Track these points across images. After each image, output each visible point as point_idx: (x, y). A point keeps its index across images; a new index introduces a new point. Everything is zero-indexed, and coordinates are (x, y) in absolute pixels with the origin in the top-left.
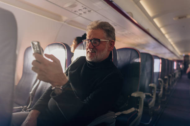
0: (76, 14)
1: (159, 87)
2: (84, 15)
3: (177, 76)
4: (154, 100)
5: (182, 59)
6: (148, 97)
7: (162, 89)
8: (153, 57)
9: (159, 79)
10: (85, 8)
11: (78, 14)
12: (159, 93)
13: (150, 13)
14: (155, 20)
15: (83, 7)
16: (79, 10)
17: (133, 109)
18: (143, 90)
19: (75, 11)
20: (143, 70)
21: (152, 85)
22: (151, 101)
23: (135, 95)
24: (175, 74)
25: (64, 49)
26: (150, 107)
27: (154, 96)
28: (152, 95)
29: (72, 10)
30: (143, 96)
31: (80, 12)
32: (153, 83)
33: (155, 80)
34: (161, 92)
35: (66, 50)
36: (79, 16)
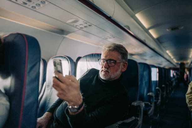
0: (78, 28)
1: (157, 96)
2: (85, 29)
3: (174, 84)
4: (152, 109)
5: (178, 67)
6: (147, 105)
7: (160, 98)
8: (151, 67)
9: (157, 88)
10: (86, 23)
11: (79, 28)
12: (157, 101)
13: (146, 25)
14: (151, 31)
15: (84, 22)
16: (80, 25)
17: (134, 118)
18: (142, 99)
19: (77, 26)
20: (141, 80)
21: (150, 94)
22: (150, 109)
23: (135, 104)
24: (172, 82)
26: (149, 116)
27: (153, 105)
28: (151, 103)
29: (74, 25)
30: (143, 105)
31: (81, 26)
32: (152, 92)
33: (153, 89)
34: (159, 101)
36: (80, 29)
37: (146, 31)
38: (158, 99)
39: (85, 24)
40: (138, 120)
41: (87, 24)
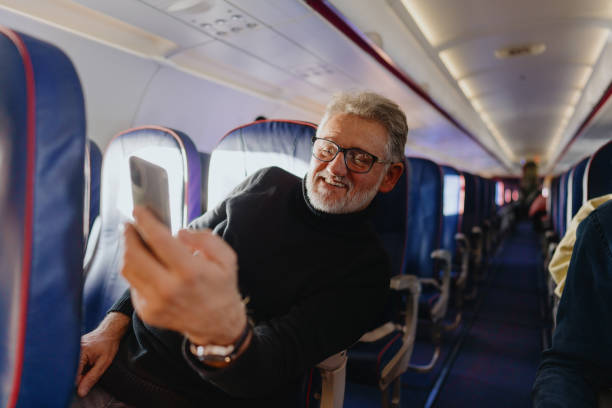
0: (207, 34)
1: (457, 261)
2: (232, 38)
3: (505, 224)
4: (444, 297)
5: (518, 173)
6: (429, 291)
7: (465, 266)
8: (442, 170)
9: (459, 236)
10: (238, 16)
11: (213, 33)
12: (458, 276)
13: (431, 35)
14: (446, 57)
15: (230, 11)
16: (218, 21)
17: (389, 327)
18: (413, 269)
19: (204, 25)
20: (414, 212)
21: (438, 254)
22: (436, 300)
23: (396, 284)
24: (500, 220)
25: (176, 150)
26: (435, 320)
27: (445, 288)
28: (441, 283)
29: (194, 21)
30: (416, 286)
31: (221, 27)
32: (441, 247)
33: (447, 240)
34: (464, 275)
35: (183, 150)
36: (216, 39)
37: (432, 54)
38: (459, 271)
39: (235, 18)
40: (402, 334)
41: (241, 20)
